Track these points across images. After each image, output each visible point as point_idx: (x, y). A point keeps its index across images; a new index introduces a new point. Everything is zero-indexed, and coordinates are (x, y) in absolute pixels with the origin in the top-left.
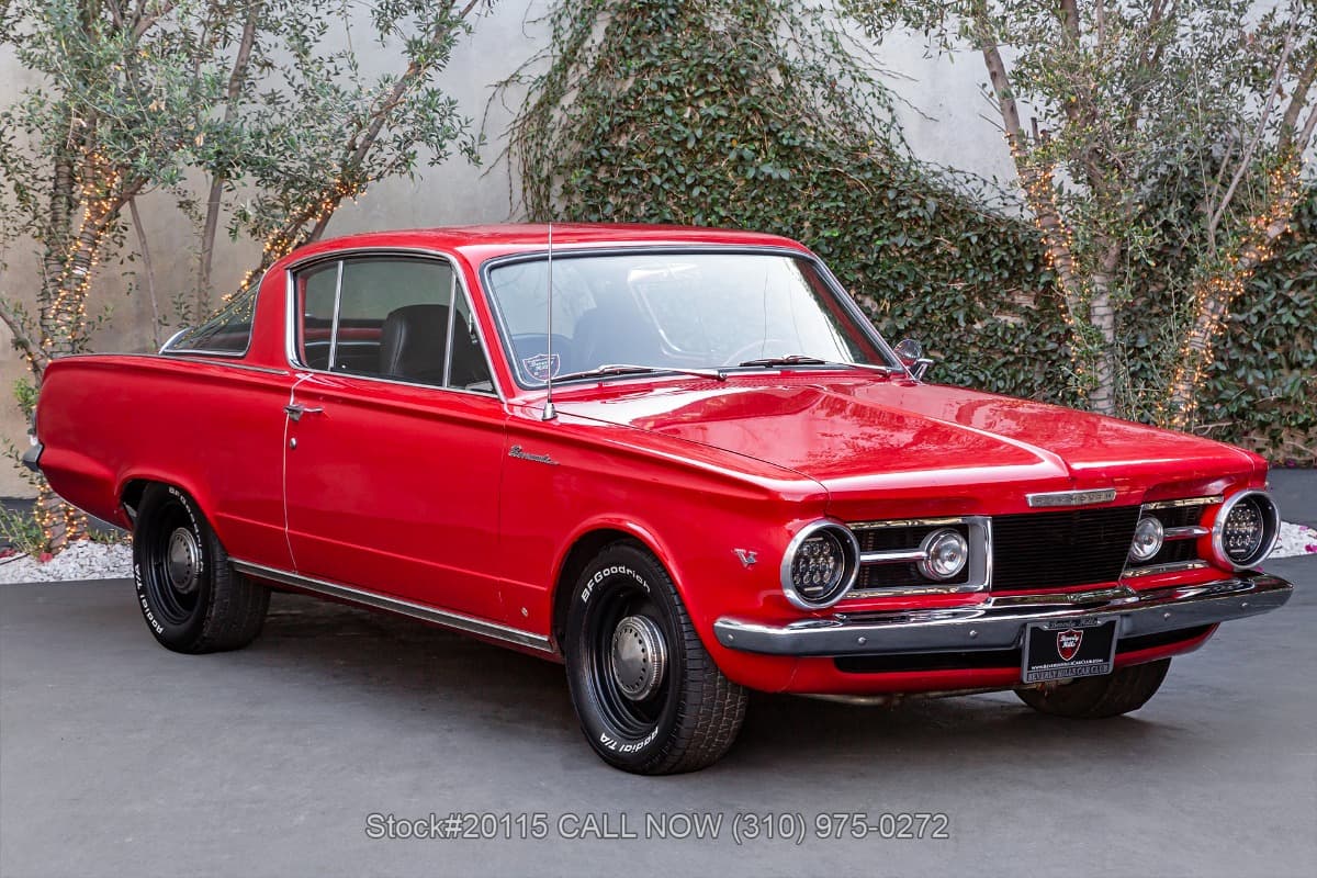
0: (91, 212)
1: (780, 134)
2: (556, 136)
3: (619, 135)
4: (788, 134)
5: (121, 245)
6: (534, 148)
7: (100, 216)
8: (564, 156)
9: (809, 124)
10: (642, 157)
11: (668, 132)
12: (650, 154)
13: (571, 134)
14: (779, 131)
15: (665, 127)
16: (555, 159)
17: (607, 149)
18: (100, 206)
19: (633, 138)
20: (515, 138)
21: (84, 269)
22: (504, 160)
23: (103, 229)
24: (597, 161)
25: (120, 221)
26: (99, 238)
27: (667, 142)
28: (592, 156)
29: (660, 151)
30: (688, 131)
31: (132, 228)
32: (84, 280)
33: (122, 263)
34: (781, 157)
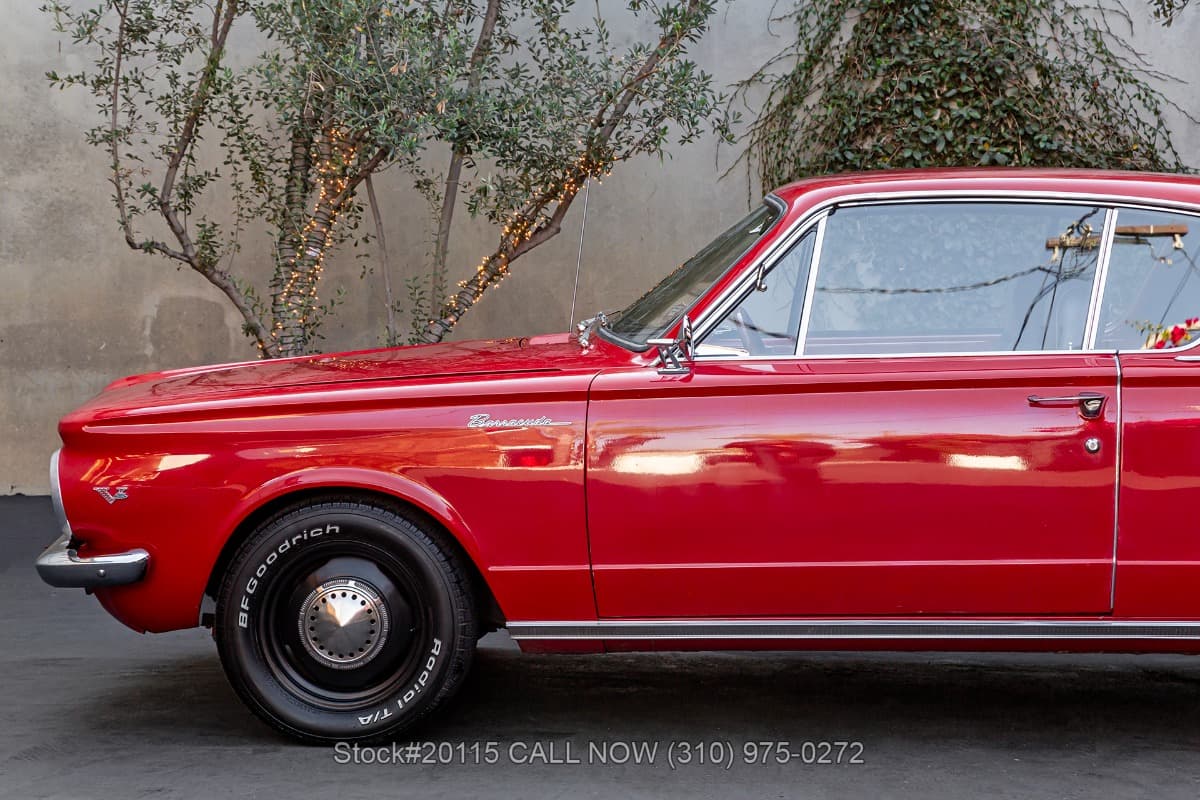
0: (326, 190)
1: (1036, 138)
2: (798, 136)
3: (864, 138)
4: (1045, 138)
5: (356, 226)
6: (775, 149)
7: (335, 195)
8: (807, 158)
9: (1067, 127)
10: (888, 160)
11: (916, 134)
12: (896, 158)
13: (815, 135)
14: (1035, 133)
15: (914, 129)
16: (797, 161)
17: (852, 151)
18: (335, 184)
19: (878, 141)
20: (755, 140)
21: (318, 250)
22: (744, 162)
23: (338, 208)
24: (842, 163)
25: (355, 200)
26: (333, 218)
27: (914, 145)
28: (836, 158)
29: (907, 154)
30: (938, 133)
31: (368, 210)
32: (317, 262)
33: (356, 245)
34: (1036, 161)
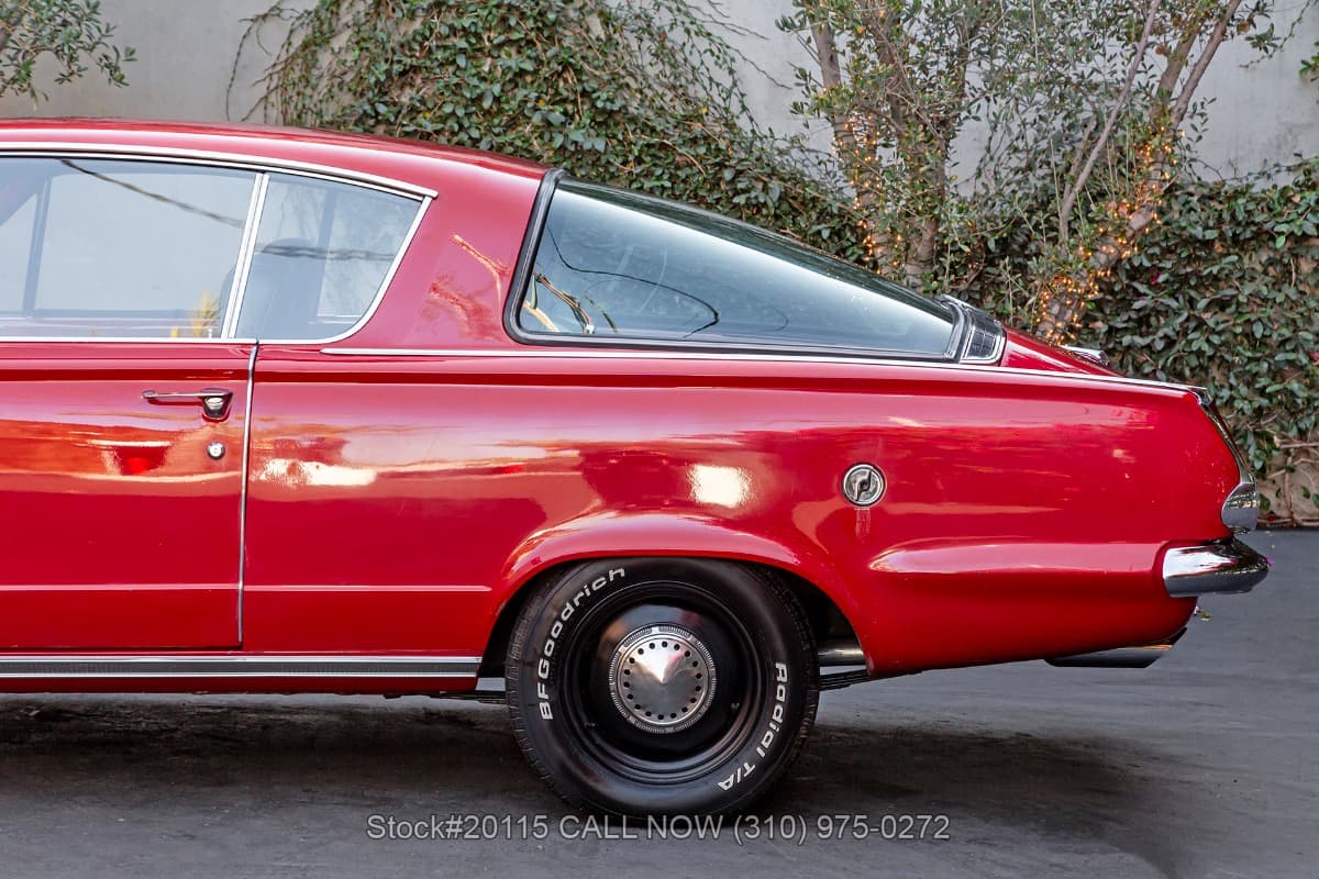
1: (594, 96)
2: (324, 82)
3: (402, 88)
4: (604, 96)
6: (295, 98)
8: (331, 111)
9: (634, 85)
10: (428, 115)
11: (457, 85)
12: (439, 113)
13: (340, 86)
14: (594, 92)
15: (455, 80)
16: (320, 114)
17: (385, 103)
19: (418, 92)
20: (272, 87)
22: (260, 112)
24: (372, 117)
27: (458, 98)
28: (365, 111)
29: (448, 109)
30: (483, 86)
34: (597, 123)
